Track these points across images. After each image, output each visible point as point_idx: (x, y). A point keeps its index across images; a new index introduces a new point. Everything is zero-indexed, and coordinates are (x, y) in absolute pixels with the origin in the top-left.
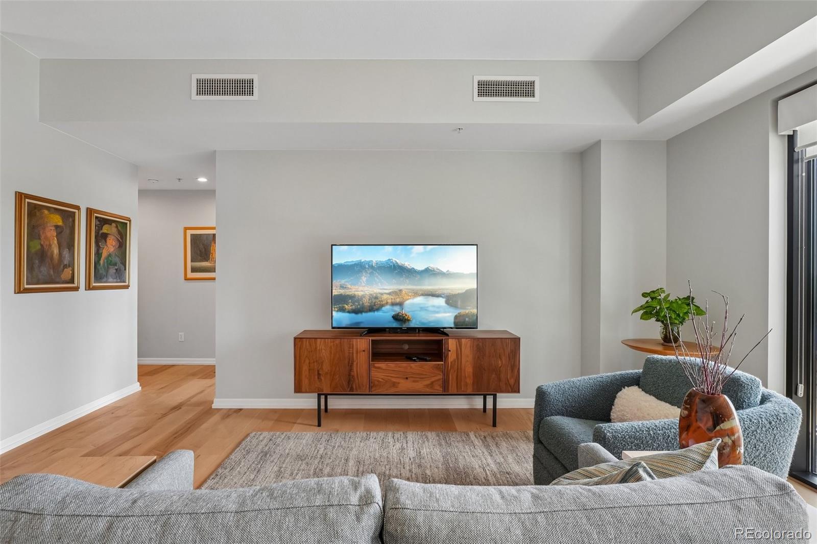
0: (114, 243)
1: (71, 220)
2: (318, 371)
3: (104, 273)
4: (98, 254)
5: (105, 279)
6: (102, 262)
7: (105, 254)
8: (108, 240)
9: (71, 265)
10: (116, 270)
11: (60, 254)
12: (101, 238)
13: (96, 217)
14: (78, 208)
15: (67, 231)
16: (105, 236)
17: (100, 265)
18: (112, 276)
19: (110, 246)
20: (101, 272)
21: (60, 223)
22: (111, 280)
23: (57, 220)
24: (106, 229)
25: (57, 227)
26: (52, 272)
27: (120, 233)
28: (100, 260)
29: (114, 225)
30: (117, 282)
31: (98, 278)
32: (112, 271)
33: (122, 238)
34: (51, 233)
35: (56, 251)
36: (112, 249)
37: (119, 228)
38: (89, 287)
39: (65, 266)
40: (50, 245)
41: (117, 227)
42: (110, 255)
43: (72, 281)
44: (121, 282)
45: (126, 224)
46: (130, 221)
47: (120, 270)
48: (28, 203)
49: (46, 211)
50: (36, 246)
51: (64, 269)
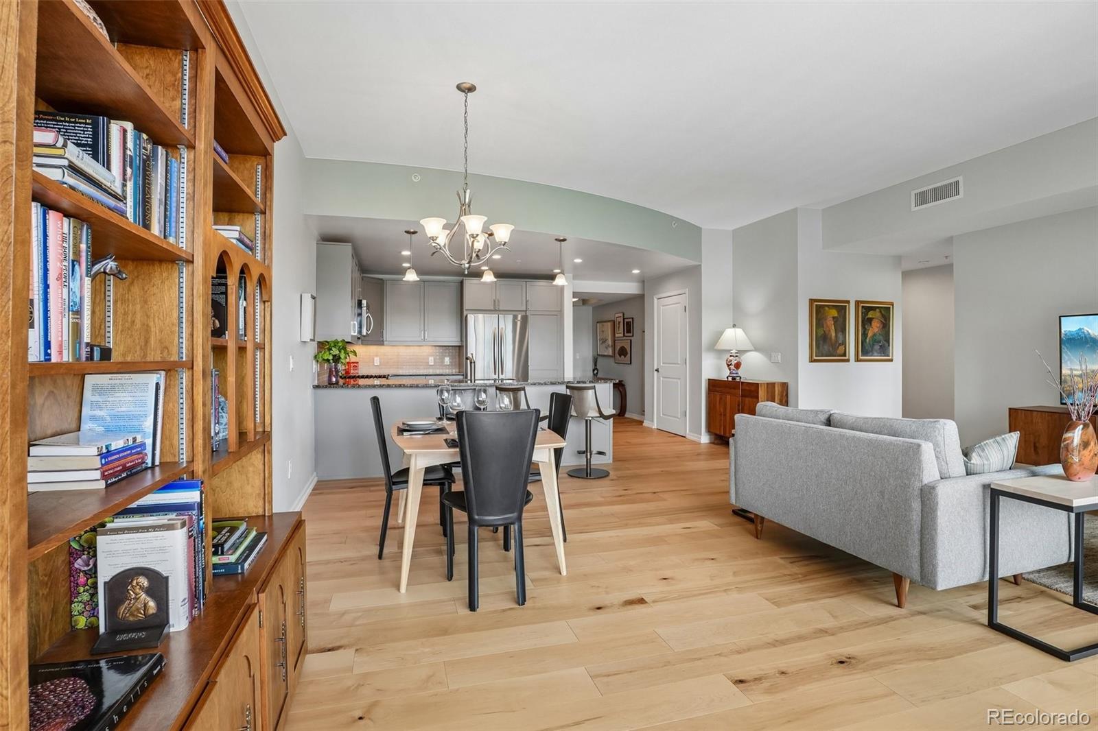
0: (878, 325)
1: (843, 311)
3: (870, 349)
4: (865, 335)
5: (871, 354)
6: (868, 340)
7: (870, 334)
8: (873, 324)
9: (844, 343)
10: (881, 346)
11: (836, 336)
12: (867, 322)
13: (863, 307)
14: (848, 302)
15: (841, 320)
16: (870, 320)
17: (866, 342)
18: (876, 351)
19: (875, 327)
20: (867, 348)
21: (836, 315)
22: (876, 354)
23: (834, 313)
24: (870, 315)
25: (834, 318)
26: (831, 349)
27: (883, 316)
28: (866, 338)
29: (878, 310)
30: (881, 356)
31: (865, 352)
32: (877, 347)
33: (886, 320)
34: (830, 322)
35: (833, 334)
36: (876, 330)
37: (883, 312)
38: (858, 360)
39: (840, 345)
40: (829, 331)
41: (881, 312)
42: (874, 335)
43: (844, 355)
44: (885, 356)
45: (890, 308)
46: (893, 305)
47: (884, 346)
48: (816, 305)
49: (827, 308)
50: (821, 332)
51: (838, 347)
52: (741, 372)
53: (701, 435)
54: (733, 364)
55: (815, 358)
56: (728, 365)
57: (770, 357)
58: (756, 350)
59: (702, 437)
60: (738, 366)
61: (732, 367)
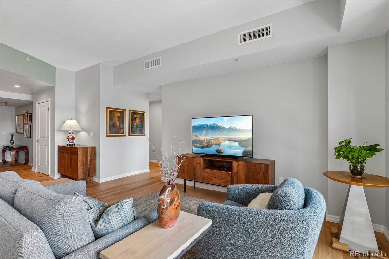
0: (139, 121)
1: (123, 114)
2: (184, 170)
3: (135, 131)
4: (133, 124)
5: (135, 133)
6: (134, 127)
7: (135, 124)
8: (136, 120)
9: (123, 128)
10: (140, 129)
11: (119, 125)
12: (133, 119)
13: (132, 112)
14: (125, 110)
15: (122, 118)
16: (135, 118)
17: (133, 128)
18: (138, 131)
19: (137, 122)
20: (134, 130)
21: (119, 115)
22: (137, 133)
23: (119, 114)
24: (135, 116)
25: (118, 116)
26: (117, 130)
27: (141, 117)
28: (133, 126)
29: (139, 114)
30: (140, 134)
31: (133, 132)
32: (138, 130)
33: (142, 119)
34: (116, 119)
35: (118, 124)
36: (138, 123)
37: (141, 115)
38: (130, 135)
39: (121, 129)
40: (116, 122)
41: (140, 115)
42: (137, 125)
43: (123, 133)
44: (141, 133)
45: (144, 114)
46: (145, 113)
47: (141, 129)
48: (109, 110)
49: (115, 112)
50: (112, 123)
51: (121, 130)
52: (75, 142)
53: (55, 174)
54: (70, 138)
55: (108, 135)
56: (68, 139)
57: (89, 134)
58: (83, 130)
59: (55, 176)
60: (73, 139)
61: (70, 139)
